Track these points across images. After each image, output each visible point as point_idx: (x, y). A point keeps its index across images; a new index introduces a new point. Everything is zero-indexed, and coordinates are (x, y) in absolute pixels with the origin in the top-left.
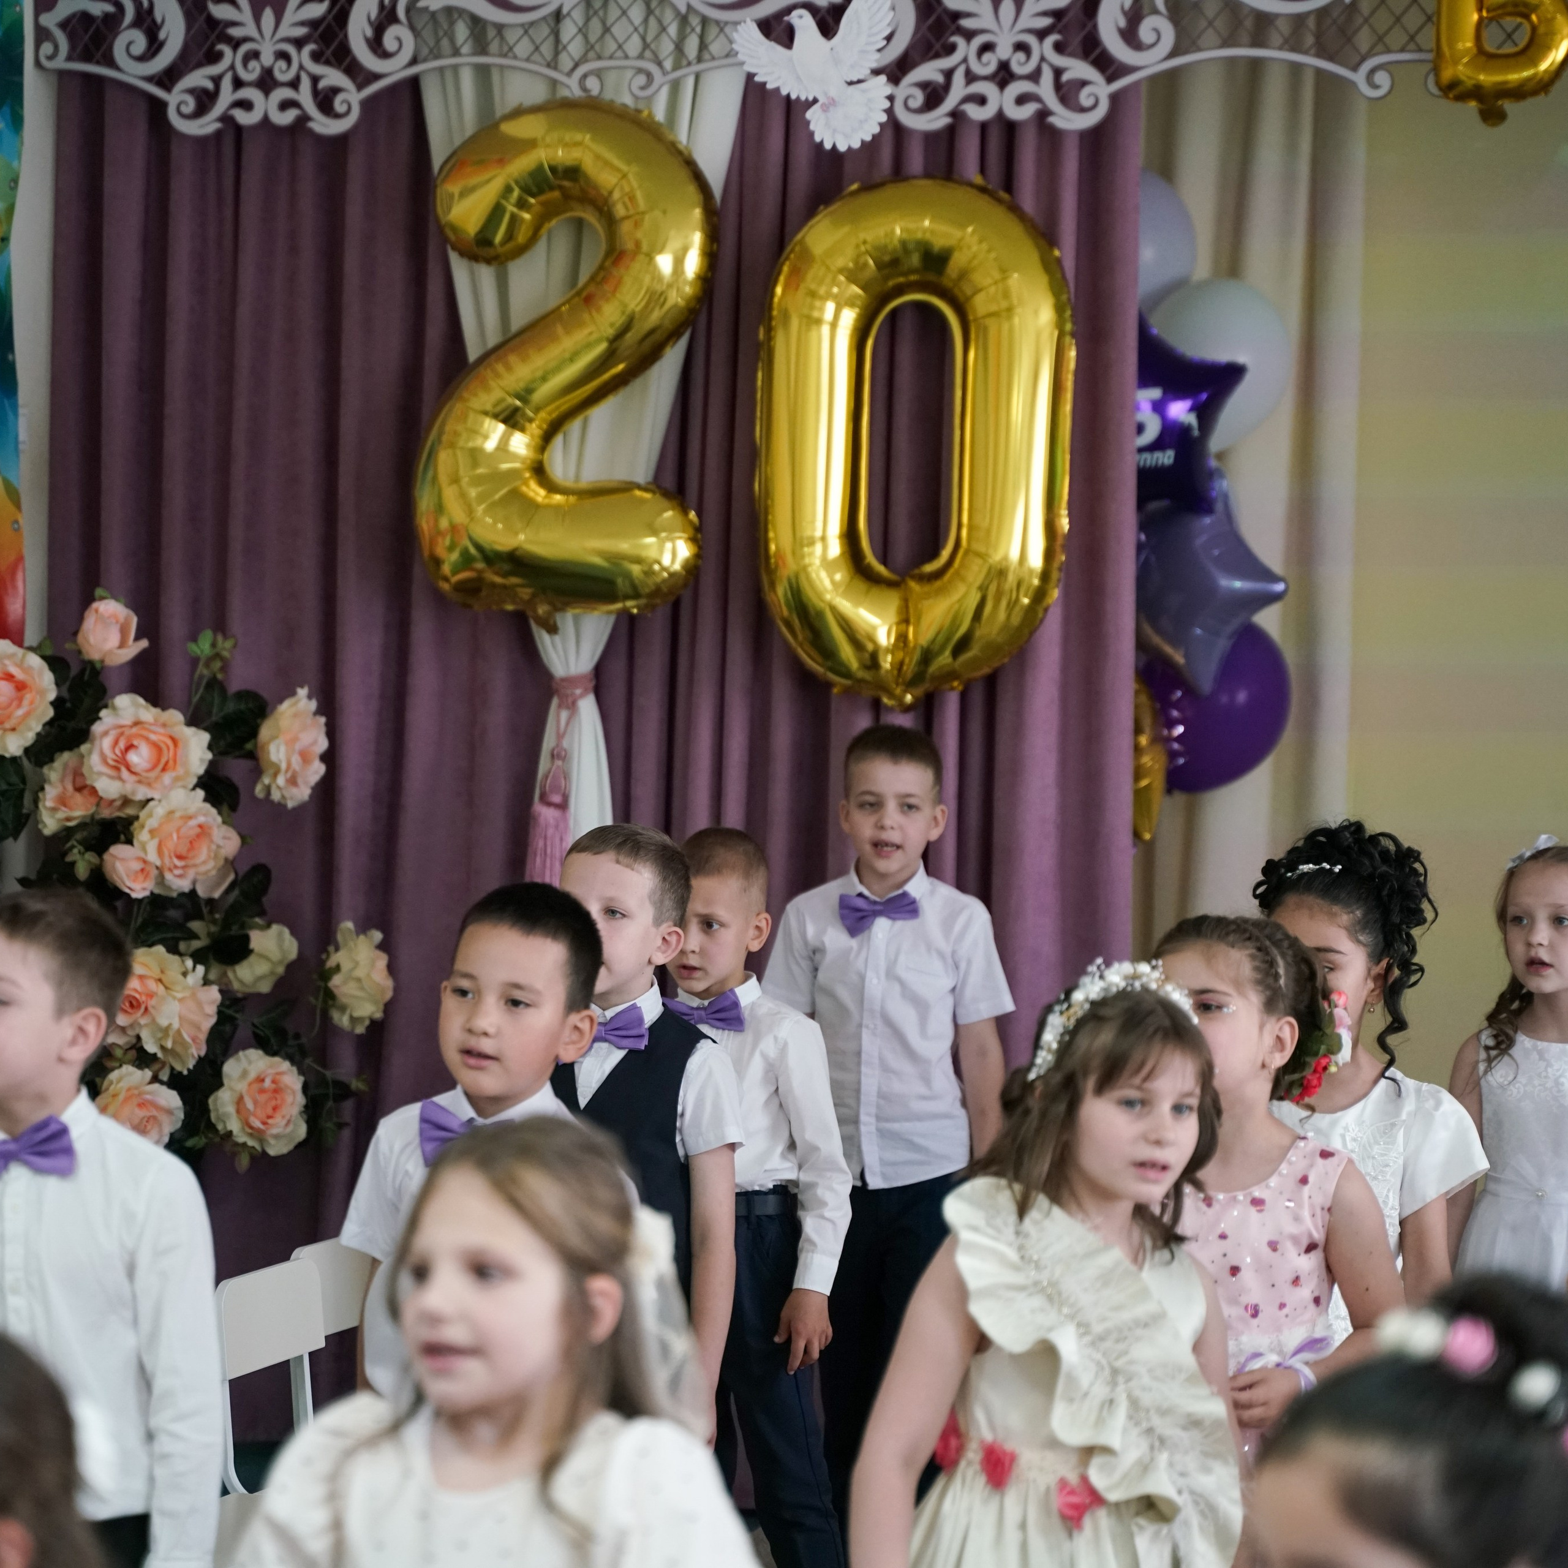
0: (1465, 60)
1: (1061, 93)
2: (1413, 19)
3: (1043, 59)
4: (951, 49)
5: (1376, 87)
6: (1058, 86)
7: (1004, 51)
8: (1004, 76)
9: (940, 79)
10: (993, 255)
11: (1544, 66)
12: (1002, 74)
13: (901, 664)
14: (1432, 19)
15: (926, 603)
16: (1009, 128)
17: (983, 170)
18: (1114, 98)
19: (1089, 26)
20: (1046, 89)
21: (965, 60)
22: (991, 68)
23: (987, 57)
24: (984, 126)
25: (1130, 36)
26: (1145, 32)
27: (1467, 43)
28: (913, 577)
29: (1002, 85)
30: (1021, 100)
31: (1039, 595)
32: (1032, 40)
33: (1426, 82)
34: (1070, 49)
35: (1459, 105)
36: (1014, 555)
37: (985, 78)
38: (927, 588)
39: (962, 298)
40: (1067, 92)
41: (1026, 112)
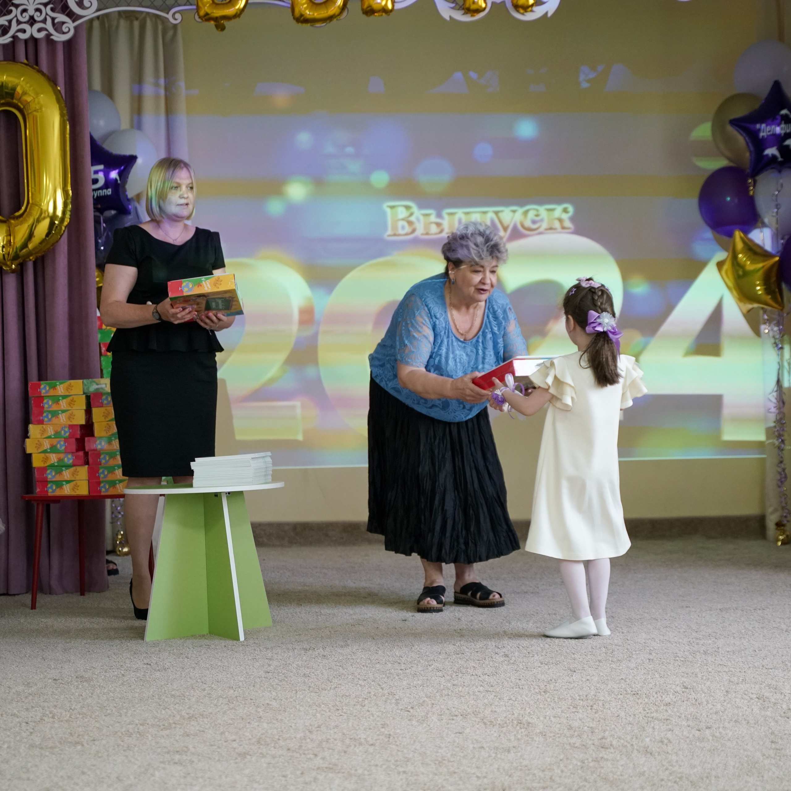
0: (208, 5)
1: (56, 27)
3: (47, 14)
4: (10, 12)
5: (176, 19)
6: (54, 24)
7: (31, 12)
8: (32, 21)
9: (7, 23)
10: (32, 88)
11: (237, 7)
13: (9, 253)
15: (17, 228)
16: (34, 41)
17: (27, 59)
18: (76, 28)
19: (64, 2)
20: (49, 25)
21: (16, 16)
22: (27, 19)
23: (24, 14)
24: (26, 41)
25: (80, 4)
26: (86, 3)
27: (207, 1)
28: (11, 218)
29: (32, 25)
30: (40, 30)
31: (62, 220)
32: (42, 7)
33: (194, 17)
34: (57, 11)
35: (207, 23)
36: (51, 210)
37: (25, 23)
38: (17, 221)
39: (22, 107)
40: (58, 27)
41: (42, 35)
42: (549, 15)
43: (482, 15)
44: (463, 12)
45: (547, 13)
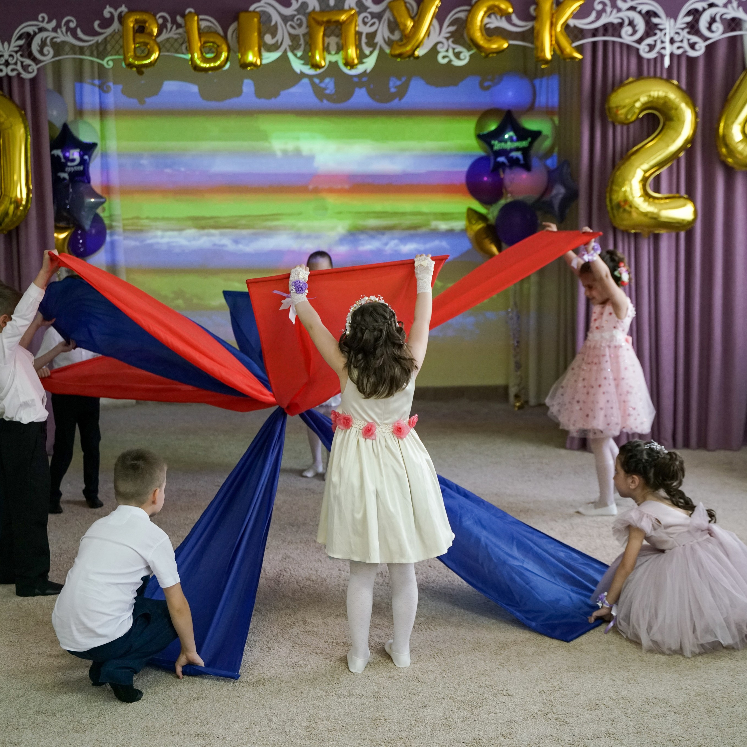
0: (132, 58)
2: (117, 47)
3: (17, 59)
5: (109, 65)
6: (22, 66)
7: (6, 57)
8: (7, 64)
11: (152, 59)
12: (6, 64)
14: (122, 47)
16: (9, 78)
18: (38, 69)
19: (29, 50)
20: (19, 67)
22: (3, 61)
24: (2, 78)
25: (41, 52)
26: (45, 51)
27: (131, 53)
29: (7, 66)
30: (13, 70)
32: (14, 54)
33: (122, 64)
34: (25, 56)
35: (131, 69)
37: (2, 64)
40: (25, 68)
41: (14, 74)
42: (368, 71)
43: (322, 70)
44: (309, 67)
45: (365, 71)
